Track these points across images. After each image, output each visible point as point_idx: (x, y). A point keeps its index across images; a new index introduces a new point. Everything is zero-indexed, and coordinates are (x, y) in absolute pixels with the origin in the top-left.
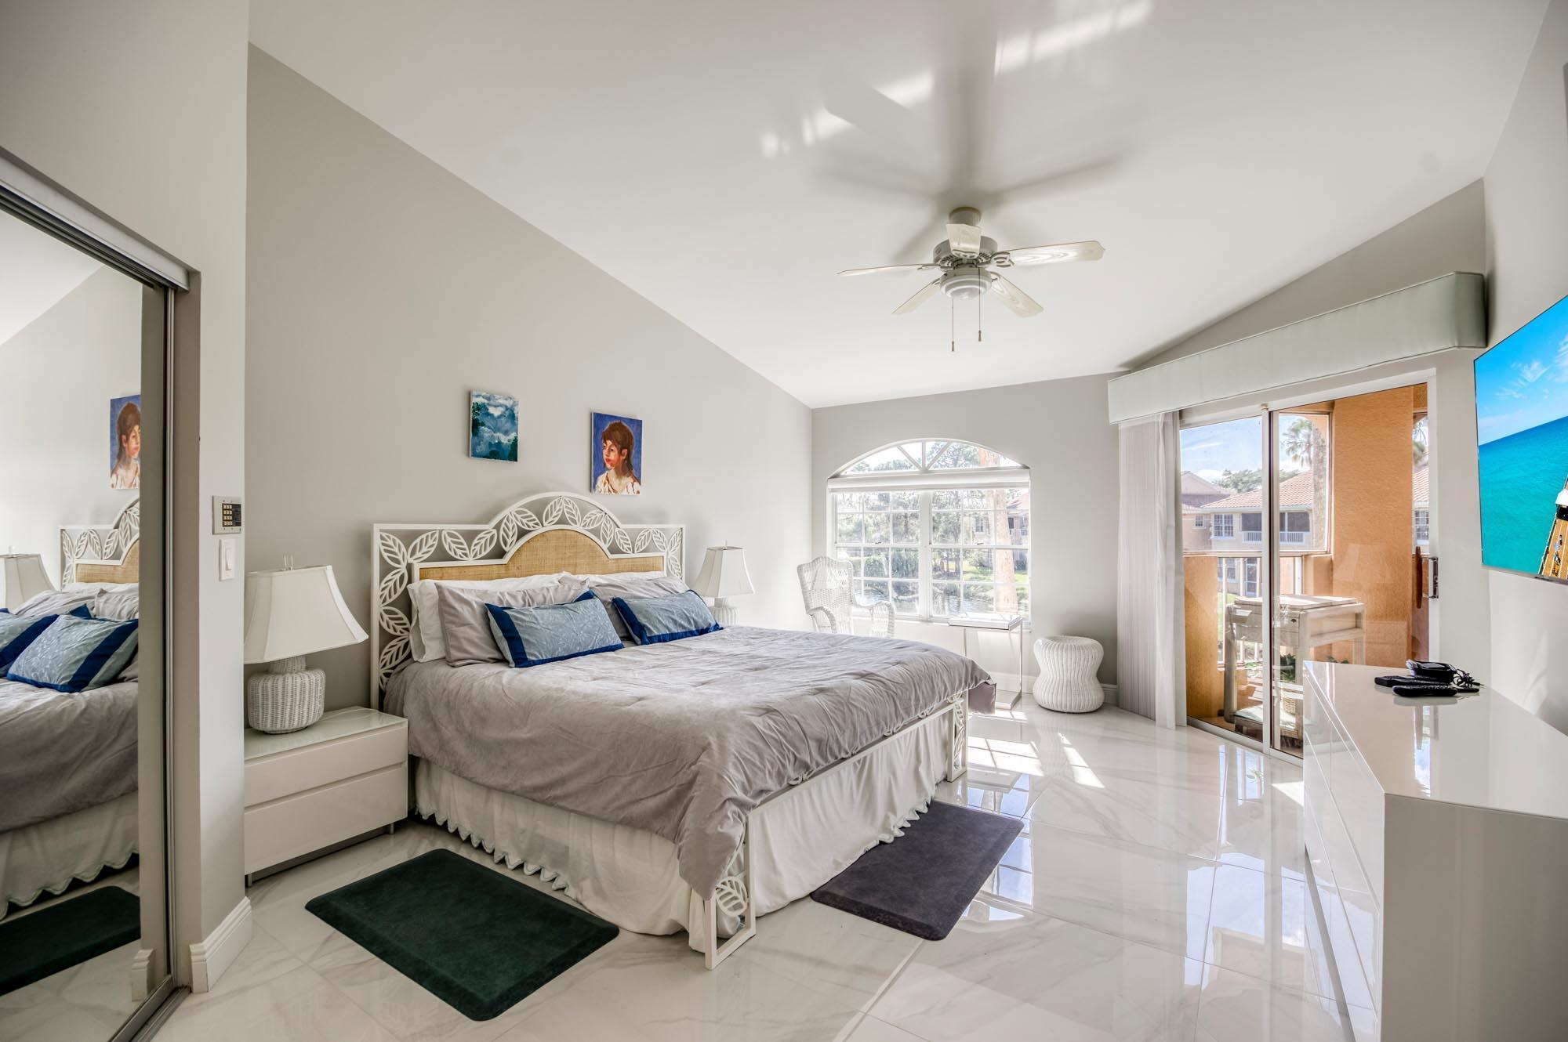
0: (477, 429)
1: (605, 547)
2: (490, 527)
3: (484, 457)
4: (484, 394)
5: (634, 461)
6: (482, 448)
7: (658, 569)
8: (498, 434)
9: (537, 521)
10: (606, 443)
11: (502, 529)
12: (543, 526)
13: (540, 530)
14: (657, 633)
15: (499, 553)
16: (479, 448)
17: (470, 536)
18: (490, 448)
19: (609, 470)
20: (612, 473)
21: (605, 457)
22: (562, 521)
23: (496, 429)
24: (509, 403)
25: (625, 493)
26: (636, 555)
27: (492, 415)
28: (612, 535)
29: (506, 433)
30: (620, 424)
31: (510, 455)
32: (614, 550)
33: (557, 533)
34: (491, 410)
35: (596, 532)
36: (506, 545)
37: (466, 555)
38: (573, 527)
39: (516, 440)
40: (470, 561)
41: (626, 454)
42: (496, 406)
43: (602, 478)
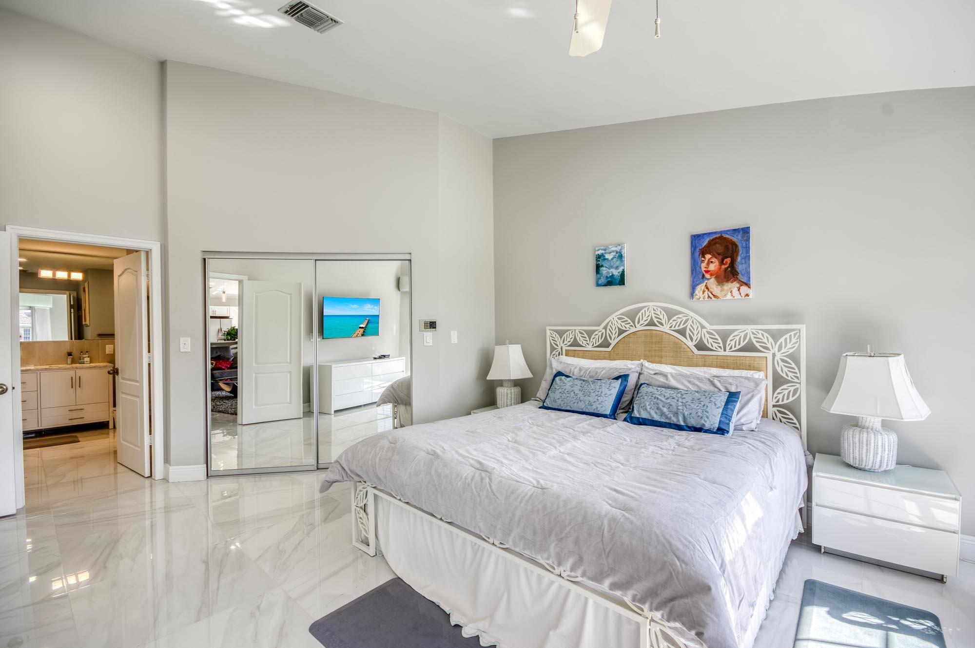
0: (599, 269)
1: (691, 345)
2: (600, 328)
3: (603, 286)
4: (602, 248)
5: (740, 267)
6: (603, 280)
7: (758, 369)
8: (612, 270)
9: (632, 324)
10: (704, 257)
11: (608, 330)
12: (636, 327)
13: (633, 330)
14: (638, 416)
15: (605, 344)
16: (600, 281)
17: (590, 333)
18: (606, 279)
19: (708, 279)
20: (712, 282)
21: (703, 269)
22: (651, 323)
23: (611, 267)
24: (618, 249)
25: (729, 296)
26: (727, 353)
27: (607, 259)
28: (699, 335)
29: (617, 268)
30: (721, 237)
31: (619, 281)
32: (701, 346)
33: (646, 332)
34: (607, 256)
35: (682, 332)
36: (611, 339)
37: (588, 344)
38: (661, 328)
39: (623, 271)
40: (590, 348)
41: (729, 262)
42: (610, 253)
43: (700, 288)
